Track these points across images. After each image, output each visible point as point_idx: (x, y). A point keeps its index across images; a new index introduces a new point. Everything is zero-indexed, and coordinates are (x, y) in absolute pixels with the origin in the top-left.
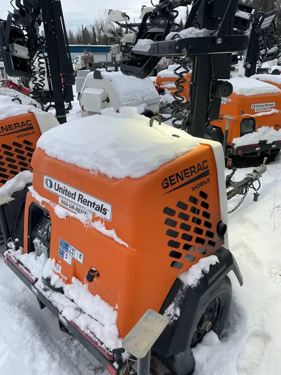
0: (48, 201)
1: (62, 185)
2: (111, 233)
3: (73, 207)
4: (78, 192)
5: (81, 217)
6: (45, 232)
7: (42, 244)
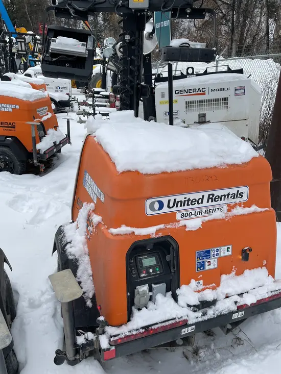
0: (162, 226)
1: (180, 198)
2: (254, 208)
3: (201, 213)
4: (206, 194)
5: (217, 215)
6: (151, 271)
7: (153, 286)
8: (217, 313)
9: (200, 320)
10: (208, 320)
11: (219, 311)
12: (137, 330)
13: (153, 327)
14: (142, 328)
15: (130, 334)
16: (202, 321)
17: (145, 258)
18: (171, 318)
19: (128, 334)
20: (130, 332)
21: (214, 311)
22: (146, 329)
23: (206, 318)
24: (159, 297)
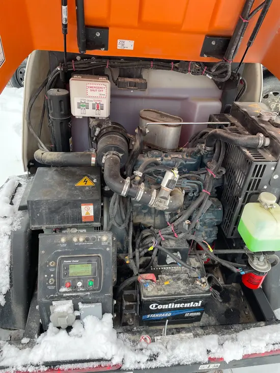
6: (79, 284)
7: (81, 305)
8: (174, 361)
9: (143, 366)
10: (156, 368)
11: (178, 359)
12: (37, 365)
13: (62, 367)
14: (46, 364)
15: (24, 369)
16: (146, 369)
17: (75, 264)
18: (96, 357)
19: (20, 369)
20: (25, 366)
21: (168, 357)
22: (50, 368)
23: (153, 364)
24: (89, 321)
